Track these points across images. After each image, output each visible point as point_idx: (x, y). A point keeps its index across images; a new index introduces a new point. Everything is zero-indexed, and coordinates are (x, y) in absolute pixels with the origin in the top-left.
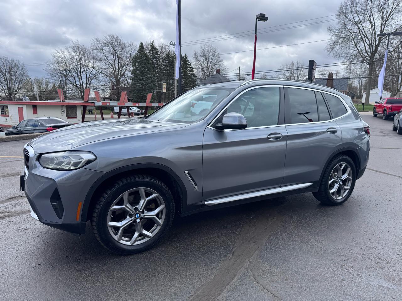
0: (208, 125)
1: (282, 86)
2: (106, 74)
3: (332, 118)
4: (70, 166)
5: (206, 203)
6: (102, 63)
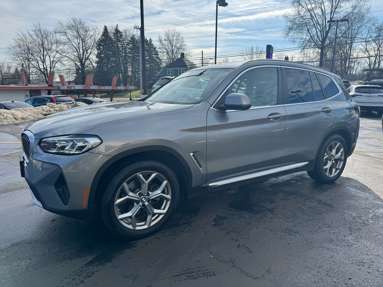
0: (211, 106)
1: (279, 66)
2: (70, 57)
3: (325, 98)
4: (74, 150)
5: (210, 185)
6: (66, 47)
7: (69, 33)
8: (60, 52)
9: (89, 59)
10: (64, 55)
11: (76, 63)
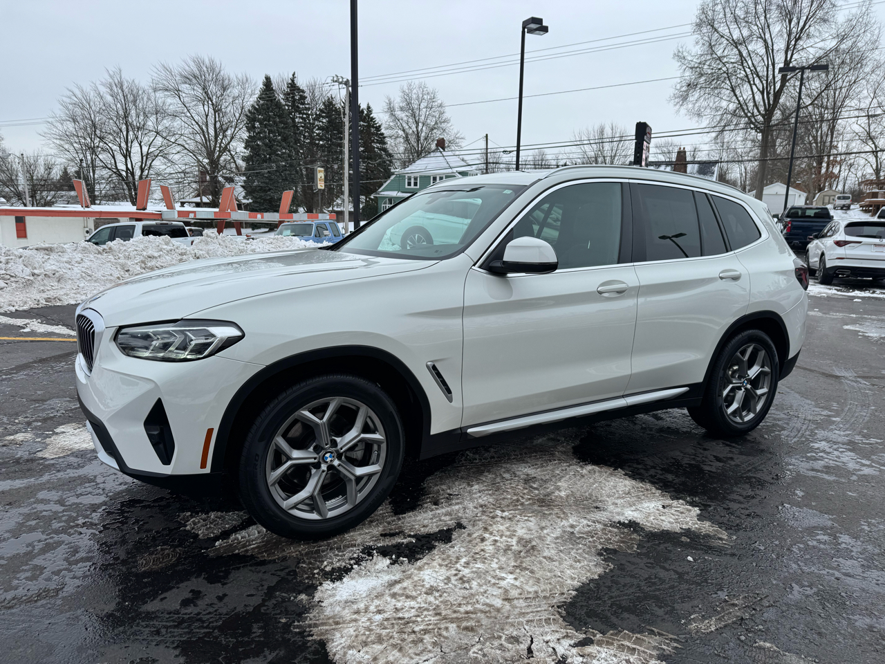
2: (187, 146)
6: (177, 123)
7: (186, 91)
8: (164, 135)
9: (229, 151)
10: (173, 140)
11: (200, 158)
